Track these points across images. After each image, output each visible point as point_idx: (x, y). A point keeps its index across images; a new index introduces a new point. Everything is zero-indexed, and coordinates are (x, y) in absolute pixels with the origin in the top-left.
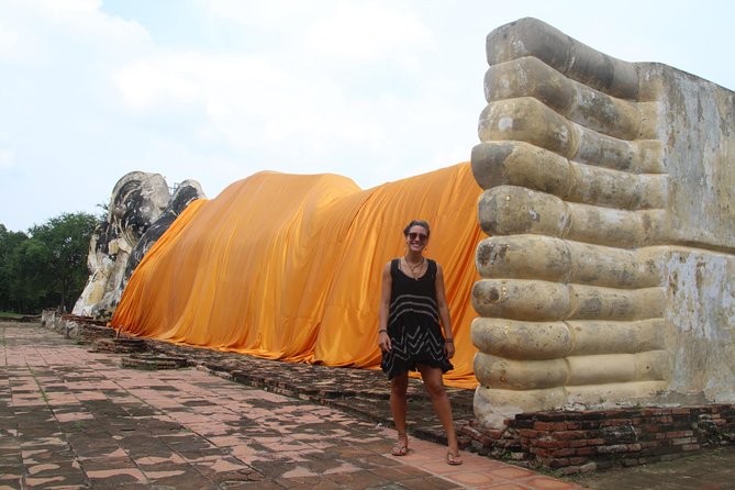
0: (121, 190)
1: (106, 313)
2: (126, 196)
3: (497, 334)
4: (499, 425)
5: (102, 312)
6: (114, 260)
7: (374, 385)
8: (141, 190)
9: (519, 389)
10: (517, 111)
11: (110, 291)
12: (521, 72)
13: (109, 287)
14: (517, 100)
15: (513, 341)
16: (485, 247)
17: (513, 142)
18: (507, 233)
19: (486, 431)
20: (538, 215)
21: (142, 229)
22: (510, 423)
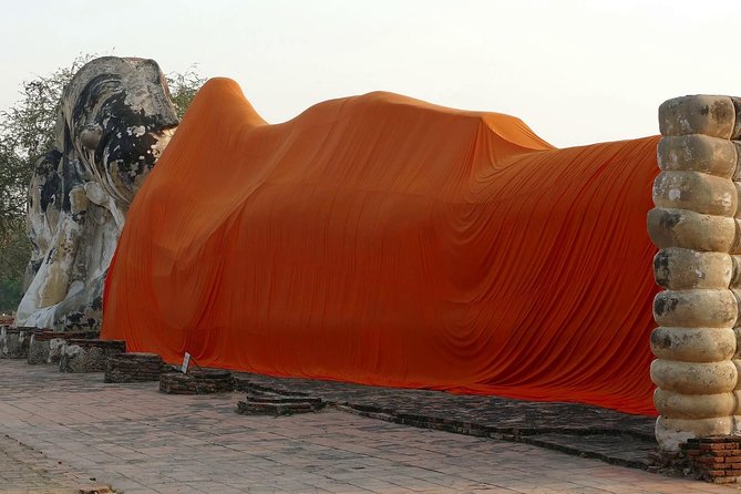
0: (84, 94)
1: (83, 321)
2: (98, 107)
3: (671, 373)
4: (675, 448)
5: (75, 318)
6: (82, 222)
7: (570, 421)
8: (123, 95)
9: (690, 418)
10: (683, 185)
11: (79, 279)
12: (687, 149)
13: (76, 272)
14: (684, 173)
15: (683, 379)
16: (661, 300)
17: (681, 212)
18: (677, 289)
19: (666, 454)
20: (704, 274)
21: (135, 167)
22: (682, 446)
